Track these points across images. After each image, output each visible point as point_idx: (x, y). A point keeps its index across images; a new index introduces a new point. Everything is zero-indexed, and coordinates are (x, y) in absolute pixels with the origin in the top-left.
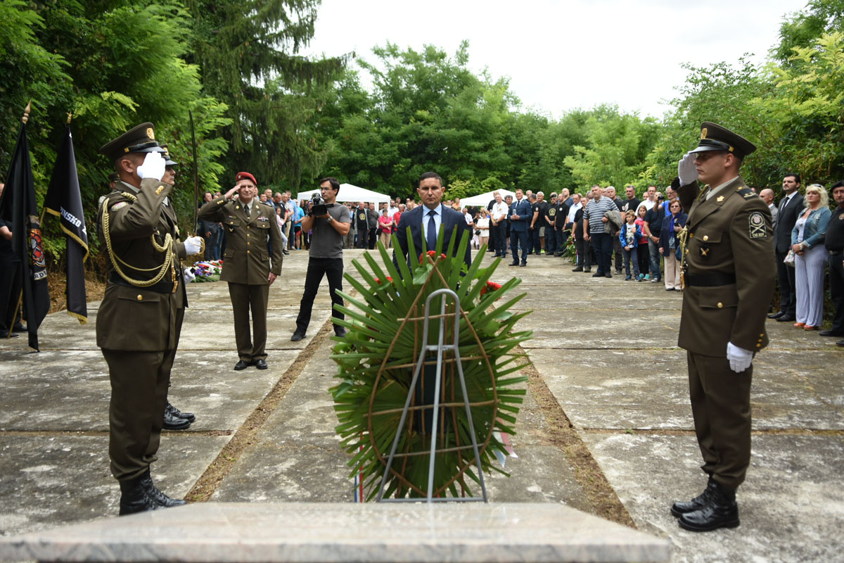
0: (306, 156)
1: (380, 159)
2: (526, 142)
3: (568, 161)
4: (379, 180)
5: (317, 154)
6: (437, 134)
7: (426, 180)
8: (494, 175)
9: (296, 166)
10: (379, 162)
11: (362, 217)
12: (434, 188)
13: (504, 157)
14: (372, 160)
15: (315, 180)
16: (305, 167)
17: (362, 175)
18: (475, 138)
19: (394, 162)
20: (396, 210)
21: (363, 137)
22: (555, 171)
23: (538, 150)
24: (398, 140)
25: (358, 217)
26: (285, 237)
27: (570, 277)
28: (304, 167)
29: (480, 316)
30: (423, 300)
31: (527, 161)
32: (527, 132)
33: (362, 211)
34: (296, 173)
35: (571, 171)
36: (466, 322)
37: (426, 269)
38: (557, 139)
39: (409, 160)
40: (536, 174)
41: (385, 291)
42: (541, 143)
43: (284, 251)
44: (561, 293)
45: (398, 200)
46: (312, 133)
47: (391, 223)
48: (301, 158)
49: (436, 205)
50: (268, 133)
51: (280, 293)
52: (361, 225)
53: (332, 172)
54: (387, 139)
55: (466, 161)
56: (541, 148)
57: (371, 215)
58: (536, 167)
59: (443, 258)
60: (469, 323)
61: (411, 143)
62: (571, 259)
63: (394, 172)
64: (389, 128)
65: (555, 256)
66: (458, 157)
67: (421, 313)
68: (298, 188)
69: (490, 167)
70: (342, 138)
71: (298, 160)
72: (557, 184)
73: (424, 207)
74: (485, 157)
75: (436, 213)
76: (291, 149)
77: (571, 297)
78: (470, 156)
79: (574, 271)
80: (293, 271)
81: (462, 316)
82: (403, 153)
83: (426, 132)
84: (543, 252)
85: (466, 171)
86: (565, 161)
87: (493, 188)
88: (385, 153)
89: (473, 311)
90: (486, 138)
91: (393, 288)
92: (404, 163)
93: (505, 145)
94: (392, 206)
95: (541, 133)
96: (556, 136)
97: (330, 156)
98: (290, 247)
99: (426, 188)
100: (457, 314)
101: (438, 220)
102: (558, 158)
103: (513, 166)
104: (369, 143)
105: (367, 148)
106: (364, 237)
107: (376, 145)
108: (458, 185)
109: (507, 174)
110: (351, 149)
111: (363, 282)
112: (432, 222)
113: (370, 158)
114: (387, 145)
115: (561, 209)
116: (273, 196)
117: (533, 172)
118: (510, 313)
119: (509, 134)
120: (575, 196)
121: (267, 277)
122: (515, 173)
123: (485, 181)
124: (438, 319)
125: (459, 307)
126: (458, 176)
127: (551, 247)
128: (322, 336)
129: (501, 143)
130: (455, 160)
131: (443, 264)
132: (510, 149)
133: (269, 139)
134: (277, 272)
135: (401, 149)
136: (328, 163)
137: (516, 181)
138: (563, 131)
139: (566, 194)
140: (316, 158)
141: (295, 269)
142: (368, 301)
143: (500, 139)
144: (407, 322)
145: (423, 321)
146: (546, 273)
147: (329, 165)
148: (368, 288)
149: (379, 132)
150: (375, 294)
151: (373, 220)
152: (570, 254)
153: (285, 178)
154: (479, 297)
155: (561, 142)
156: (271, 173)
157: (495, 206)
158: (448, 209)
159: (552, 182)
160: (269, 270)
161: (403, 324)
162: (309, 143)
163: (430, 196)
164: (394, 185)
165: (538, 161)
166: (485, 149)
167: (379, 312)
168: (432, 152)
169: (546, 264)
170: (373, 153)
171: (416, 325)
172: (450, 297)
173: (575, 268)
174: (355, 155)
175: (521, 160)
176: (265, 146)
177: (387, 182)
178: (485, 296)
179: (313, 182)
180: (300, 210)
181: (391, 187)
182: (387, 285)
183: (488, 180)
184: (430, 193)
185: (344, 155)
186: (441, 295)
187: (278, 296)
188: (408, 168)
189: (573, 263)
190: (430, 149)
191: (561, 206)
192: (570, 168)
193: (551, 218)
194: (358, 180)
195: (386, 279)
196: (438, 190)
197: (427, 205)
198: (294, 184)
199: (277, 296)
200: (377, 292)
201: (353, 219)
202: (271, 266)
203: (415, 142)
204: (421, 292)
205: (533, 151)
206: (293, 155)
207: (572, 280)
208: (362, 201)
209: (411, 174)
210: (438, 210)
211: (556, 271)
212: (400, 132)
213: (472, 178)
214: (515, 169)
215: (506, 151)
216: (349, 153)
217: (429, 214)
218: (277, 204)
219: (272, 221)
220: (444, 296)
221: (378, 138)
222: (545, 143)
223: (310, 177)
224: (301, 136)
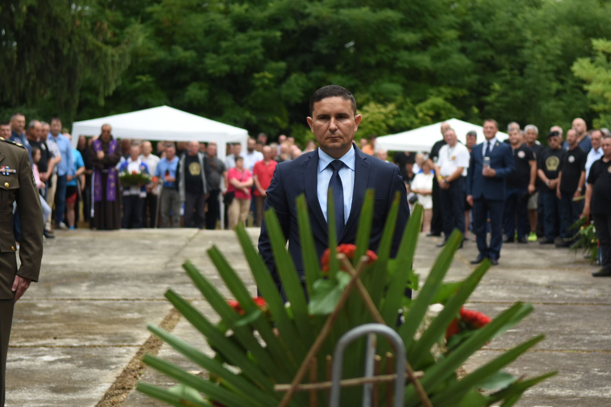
0: (89, 54)
1: (228, 62)
2: (500, 33)
3: (581, 68)
4: (226, 100)
5: (110, 50)
6: (334, 16)
7: (325, 101)
8: (440, 94)
9: (71, 73)
10: (226, 68)
11: (195, 169)
12: (341, 116)
13: (460, 61)
14: (214, 64)
15: (107, 99)
16: (88, 74)
17: (195, 92)
18: (406, 25)
19: (253, 68)
20: (258, 156)
21: (198, 21)
22: (555, 86)
23: (522, 47)
24: (262, 28)
25: (187, 170)
26: (47, 206)
27: (589, 287)
28: (86, 74)
29: (447, 381)
30: (328, 347)
31: (501, 68)
32: (502, 15)
33: (195, 159)
34: (70, 86)
35: (586, 87)
36: (418, 393)
37: (336, 283)
38: (560, 28)
39: (282, 65)
40: (519, 93)
41: (251, 327)
42: (528, 34)
43: (45, 233)
44: (572, 319)
45: (262, 137)
46: (102, 12)
47: (250, 182)
48: (81, 58)
49: (344, 149)
50: (19, 10)
51: (35, 313)
52: (193, 184)
53: (138, 84)
54: (242, 25)
55: (389, 68)
56: (528, 44)
57: (212, 166)
58: (518, 80)
59: (371, 260)
60: (425, 395)
61: (287, 34)
62: (588, 253)
63: (254, 88)
64: (246, 6)
65: (559, 246)
66: (372, 60)
67: (324, 374)
68: (73, 113)
69: (433, 79)
70: (157, 22)
71: (75, 61)
72: (559, 112)
73: (321, 154)
74: (423, 60)
75: (343, 166)
76: (61, 39)
77: (594, 327)
78: (395, 59)
79: (596, 275)
80: (60, 271)
81: (410, 381)
82: (272, 51)
83: (315, 13)
84: (533, 238)
85: (388, 87)
86: (576, 67)
87: (437, 117)
88: (238, 51)
89: (432, 371)
90: (425, 26)
91: (267, 322)
92: (272, 71)
93: (461, 38)
94: (250, 150)
95: (528, 16)
96: (557, 22)
97: (135, 55)
98: (56, 225)
99: (325, 117)
100: (399, 377)
101: (347, 178)
102: (561, 63)
103: (474, 78)
104: (207, 33)
105: (205, 42)
106: (197, 206)
107: (222, 35)
108: (374, 111)
109: (464, 92)
110: (173, 43)
111: (202, 306)
112: (336, 183)
113: (210, 60)
114: (241, 36)
115: (572, 159)
116: (27, 127)
117: (514, 88)
118: (508, 376)
119: (468, 18)
120: (596, 134)
121: (10, 285)
122: (480, 91)
123: (422, 105)
124: (360, 388)
125: (403, 363)
126: (373, 95)
127: (549, 228)
128: (114, 399)
129: (452, 34)
130: (367, 66)
131: (372, 272)
132: (471, 45)
133: (19, 22)
134: (31, 274)
135: (268, 45)
136: (130, 68)
137: (481, 106)
138: (570, 12)
139: (579, 129)
140: (109, 60)
141: (64, 266)
142: (214, 348)
143: (451, 27)
144: (296, 393)
145: (328, 390)
146: (543, 278)
147: (132, 73)
148: (214, 319)
149: (226, 12)
150: (229, 333)
151: (214, 174)
152: (585, 243)
153: (49, 94)
154: (443, 340)
155: (565, 33)
156: (23, 84)
157: (444, 151)
158: (367, 158)
159: (549, 106)
160: (15, 272)
161: (286, 398)
162: (96, 30)
163: (333, 131)
164: (254, 110)
165: (521, 68)
166: (424, 45)
167: (235, 370)
168: (325, 51)
169: (541, 261)
170: (216, 51)
171: (313, 399)
172: (384, 341)
173: (597, 270)
174: (182, 54)
175: (489, 67)
176: (11, 34)
177: (241, 105)
178: (456, 339)
179: (102, 102)
180: (76, 155)
181: (247, 114)
182: (256, 315)
183: (428, 103)
184: (333, 125)
185: (161, 54)
186: (364, 337)
187: (29, 319)
188: (281, 80)
189: (592, 261)
190: (322, 46)
191: (571, 153)
192: (584, 82)
193: (551, 175)
194: (186, 100)
195: (253, 304)
196: (348, 121)
197: (326, 150)
198: (67, 105)
199: (27, 318)
200: (235, 329)
201: (177, 173)
202: (19, 262)
203: (294, 32)
204: (325, 331)
205: (513, 50)
206: (65, 52)
207: (592, 292)
208: (195, 140)
209: (285, 90)
210: (349, 159)
211: (560, 276)
212: (266, 13)
213: (400, 99)
214: (480, 82)
215: (463, 50)
216: (170, 51)
217: (330, 167)
218: (34, 143)
219: (23, 177)
220: (372, 339)
221: (225, 23)
222: (535, 33)
223: (97, 94)
224: (80, 15)
